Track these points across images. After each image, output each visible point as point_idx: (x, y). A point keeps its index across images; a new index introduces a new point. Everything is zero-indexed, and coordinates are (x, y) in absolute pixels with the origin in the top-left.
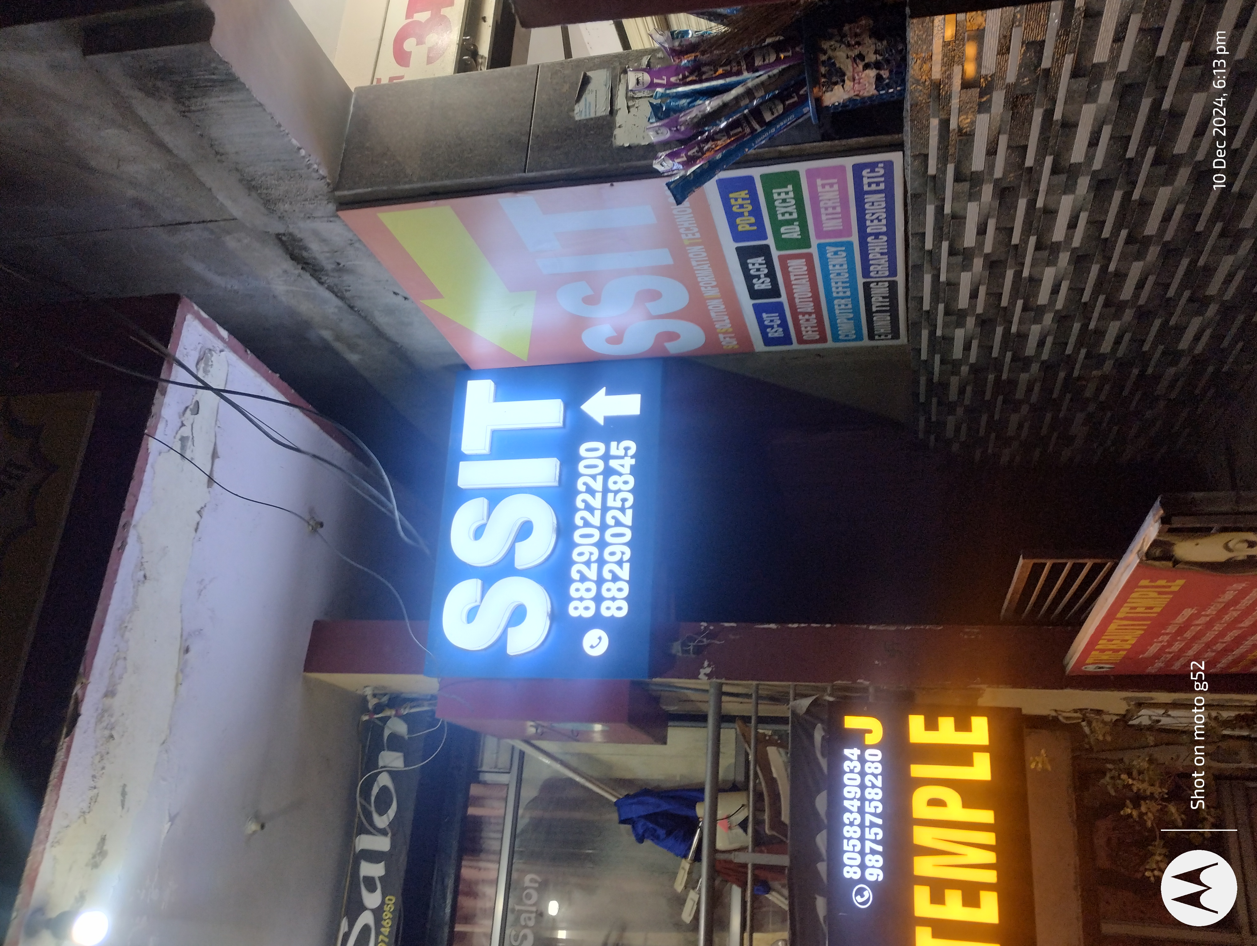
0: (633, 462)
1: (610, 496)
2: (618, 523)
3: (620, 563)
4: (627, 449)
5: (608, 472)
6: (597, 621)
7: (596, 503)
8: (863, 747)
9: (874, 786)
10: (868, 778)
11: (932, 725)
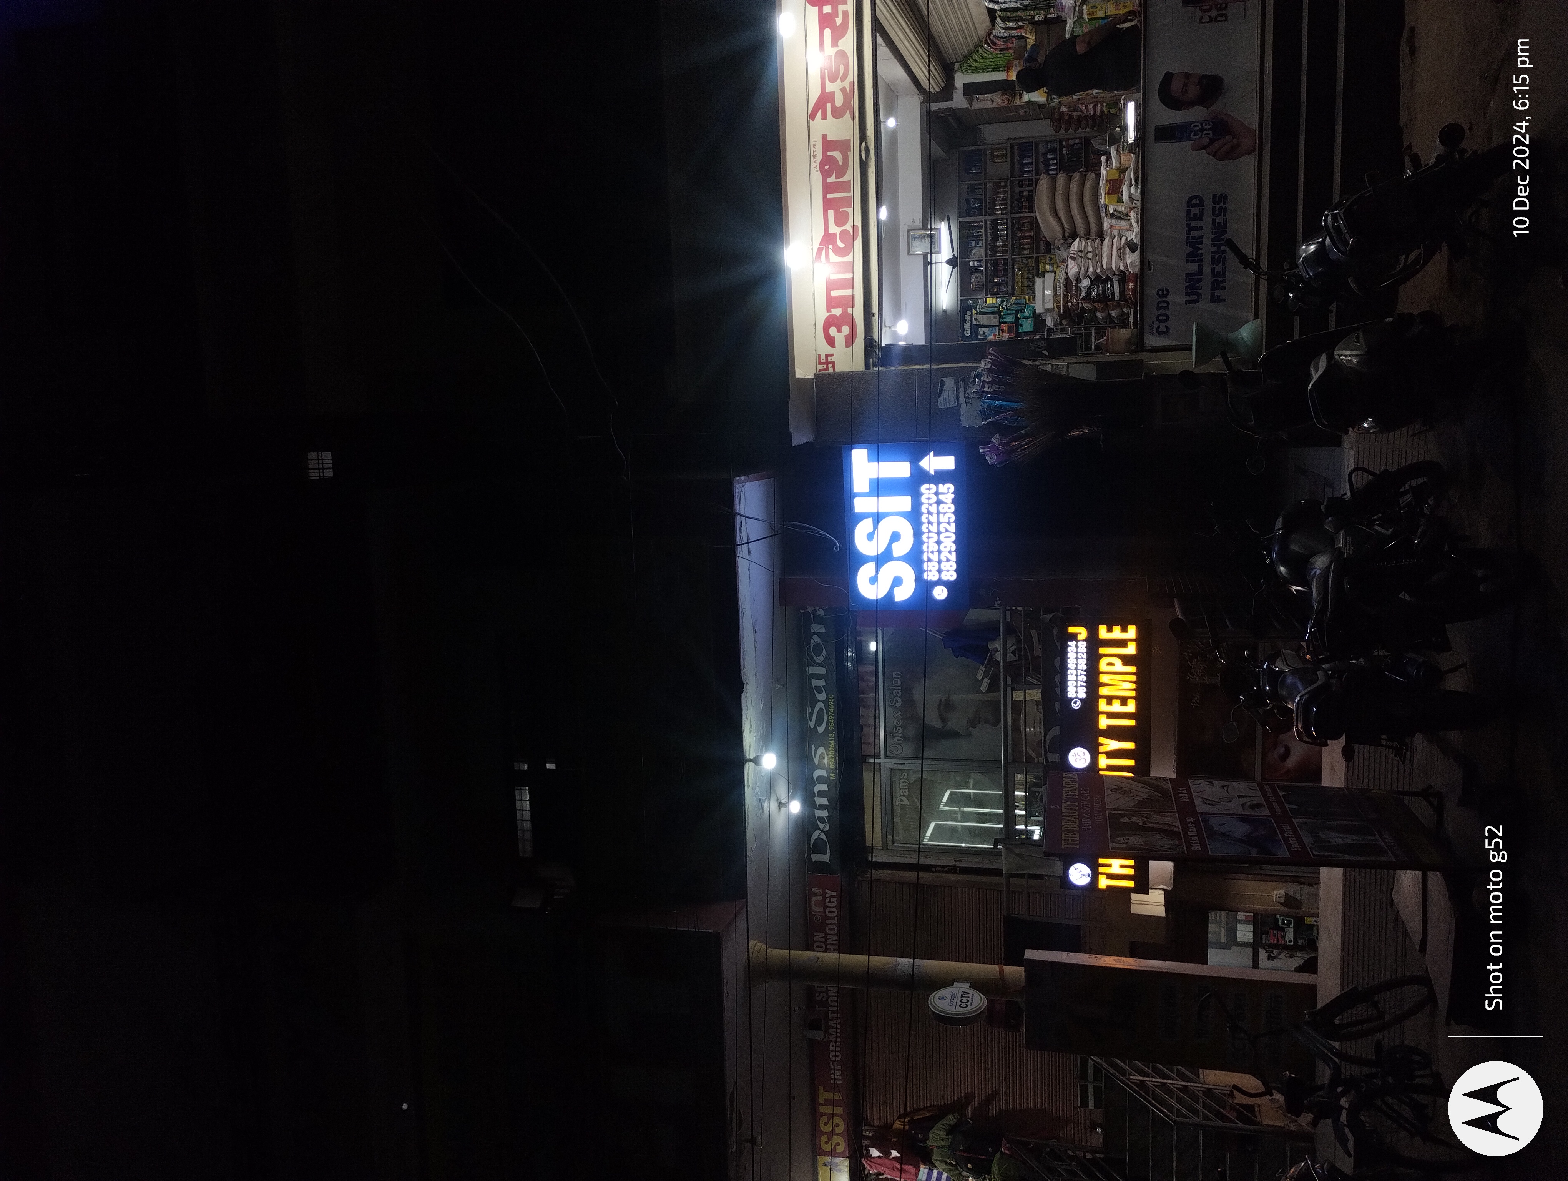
0: (953, 496)
1: (941, 515)
2: (947, 531)
3: (950, 552)
4: (948, 489)
5: (939, 502)
6: (940, 582)
7: (934, 519)
8: (1077, 641)
9: (1082, 658)
10: (1079, 655)
11: (1110, 630)
